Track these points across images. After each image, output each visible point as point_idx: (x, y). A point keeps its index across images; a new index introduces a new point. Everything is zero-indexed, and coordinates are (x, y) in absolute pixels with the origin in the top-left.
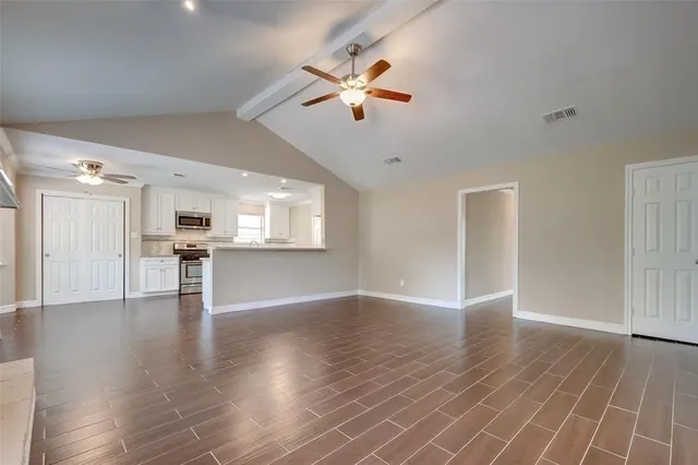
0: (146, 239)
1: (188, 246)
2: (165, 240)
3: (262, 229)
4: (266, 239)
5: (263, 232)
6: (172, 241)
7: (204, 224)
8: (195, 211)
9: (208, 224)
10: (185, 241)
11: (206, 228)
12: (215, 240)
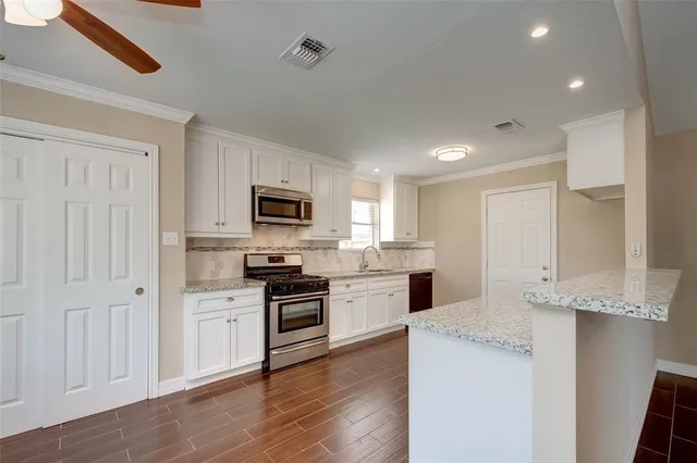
0: (193, 245)
1: (271, 259)
2: (228, 249)
3: (375, 225)
4: (382, 243)
5: (377, 232)
6: (241, 249)
7: (303, 215)
8: (287, 187)
9: (309, 216)
10: (264, 249)
11: (305, 222)
12: (312, 246)
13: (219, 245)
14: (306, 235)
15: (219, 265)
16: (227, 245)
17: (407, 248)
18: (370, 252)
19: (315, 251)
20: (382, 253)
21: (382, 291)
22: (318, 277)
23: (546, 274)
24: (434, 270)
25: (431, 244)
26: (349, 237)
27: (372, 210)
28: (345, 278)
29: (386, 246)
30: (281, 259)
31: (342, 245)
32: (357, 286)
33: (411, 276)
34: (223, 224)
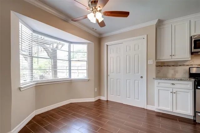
2: (181, 65)
6: (188, 65)
13: (176, 64)
15: (176, 72)
34: (173, 55)
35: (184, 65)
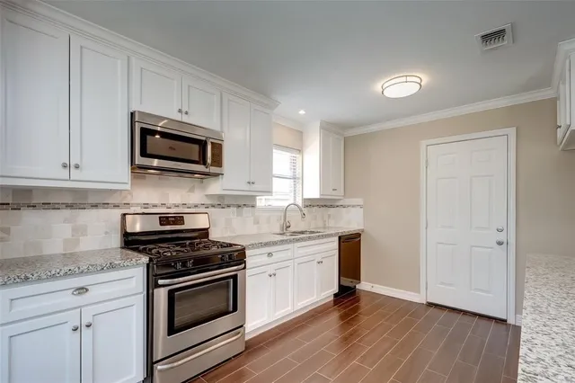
1: (164, 220)
2: (95, 206)
3: (297, 179)
4: (305, 200)
5: (299, 186)
6: (116, 206)
7: (209, 161)
8: (185, 119)
9: (218, 161)
10: (155, 206)
11: (213, 170)
12: (222, 202)
13: (79, 200)
14: (215, 187)
15: (79, 231)
16: (92, 200)
17: (331, 206)
18: (293, 210)
19: (227, 210)
20: (305, 211)
21: (311, 258)
22: (231, 245)
23: (502, 237)
24: (363, 231)
25: (359, 201)
26: (269, 192)
27: (294, 162)
28: (267, 244)
29: (310, 204)
30: (179, 219)
31: (261, 202)
32: (281, 253)
33: (340, 238)
34: (77, 167)
35: (106, 205)
